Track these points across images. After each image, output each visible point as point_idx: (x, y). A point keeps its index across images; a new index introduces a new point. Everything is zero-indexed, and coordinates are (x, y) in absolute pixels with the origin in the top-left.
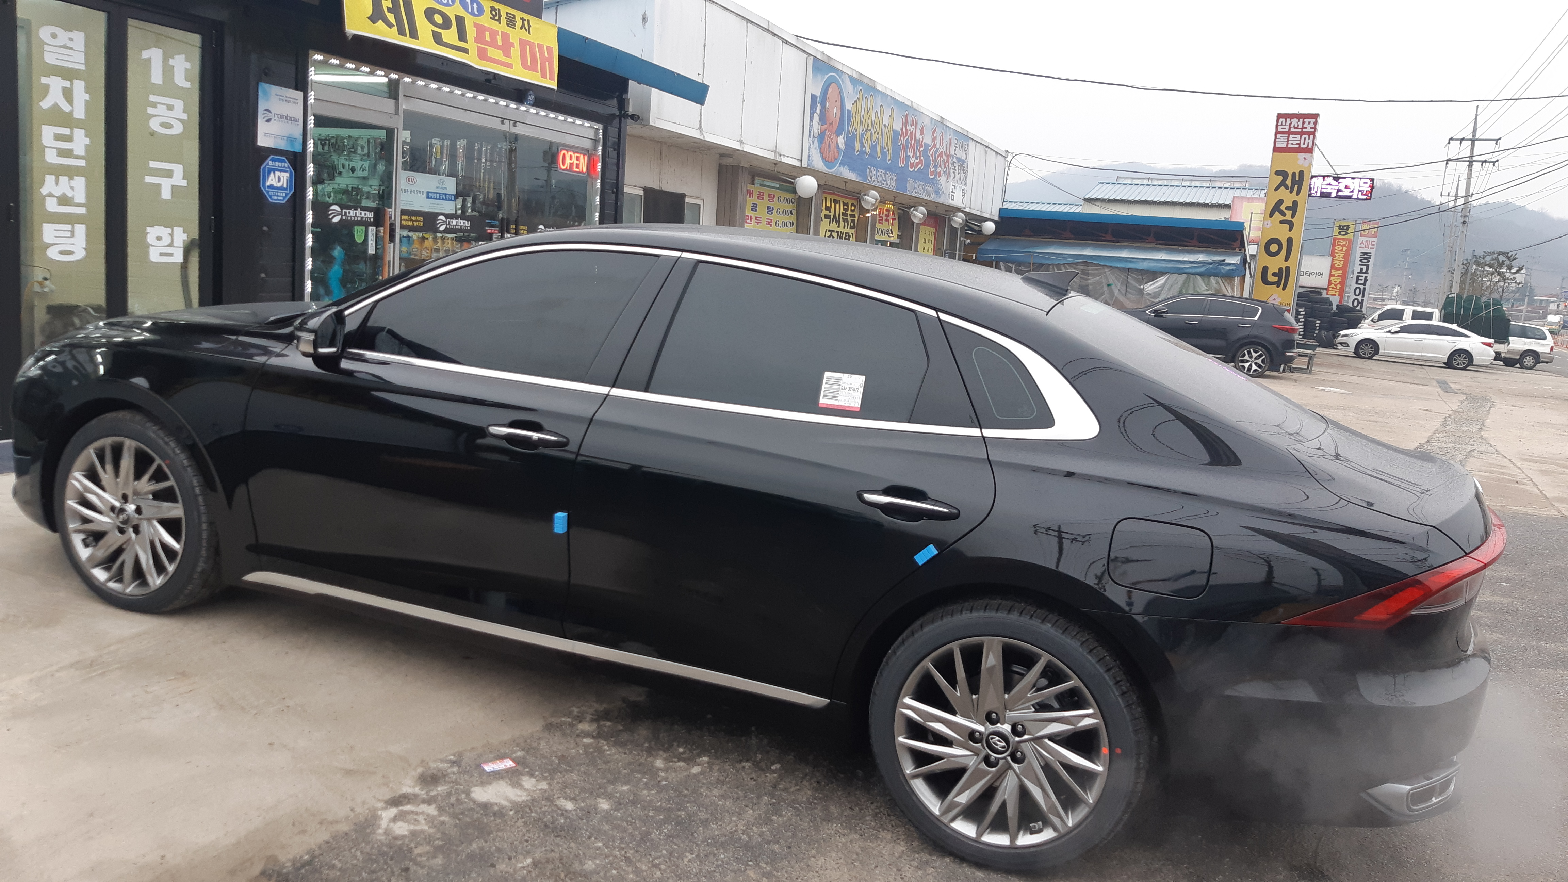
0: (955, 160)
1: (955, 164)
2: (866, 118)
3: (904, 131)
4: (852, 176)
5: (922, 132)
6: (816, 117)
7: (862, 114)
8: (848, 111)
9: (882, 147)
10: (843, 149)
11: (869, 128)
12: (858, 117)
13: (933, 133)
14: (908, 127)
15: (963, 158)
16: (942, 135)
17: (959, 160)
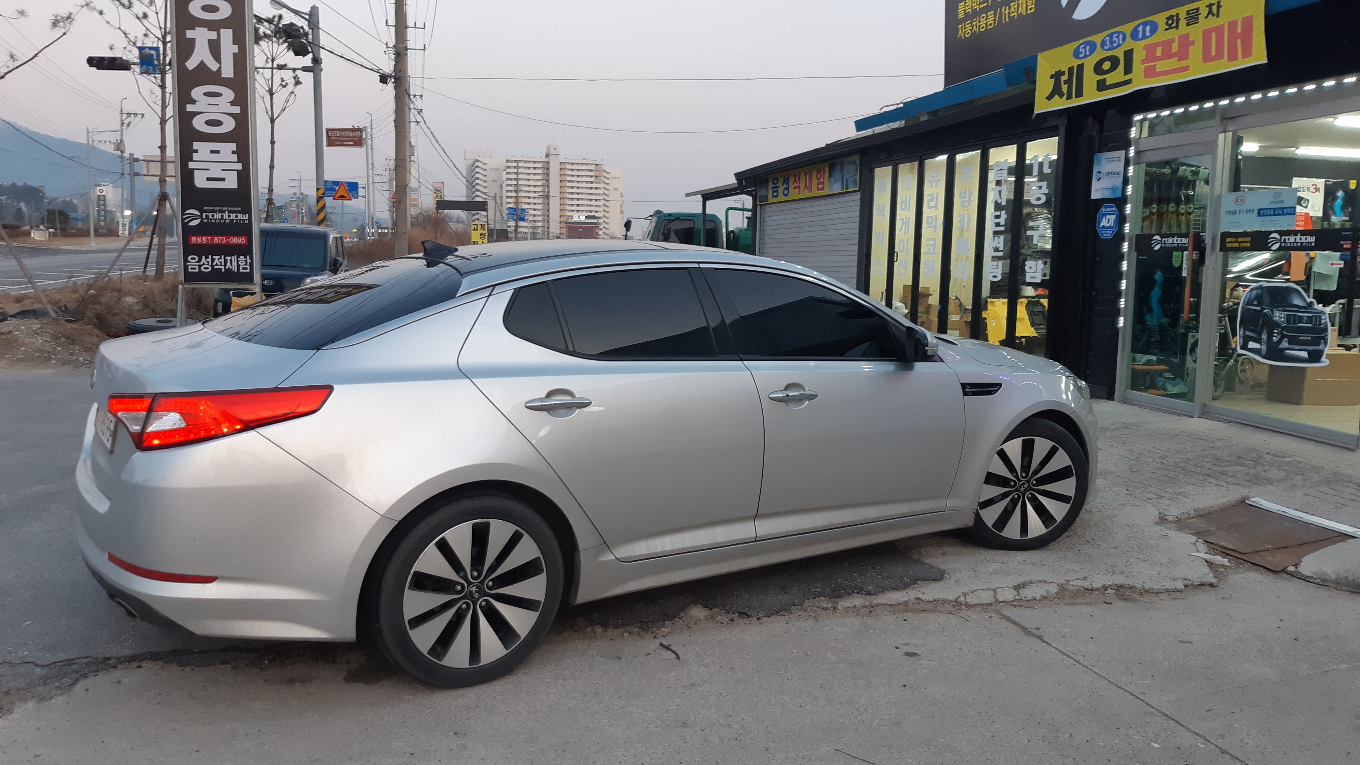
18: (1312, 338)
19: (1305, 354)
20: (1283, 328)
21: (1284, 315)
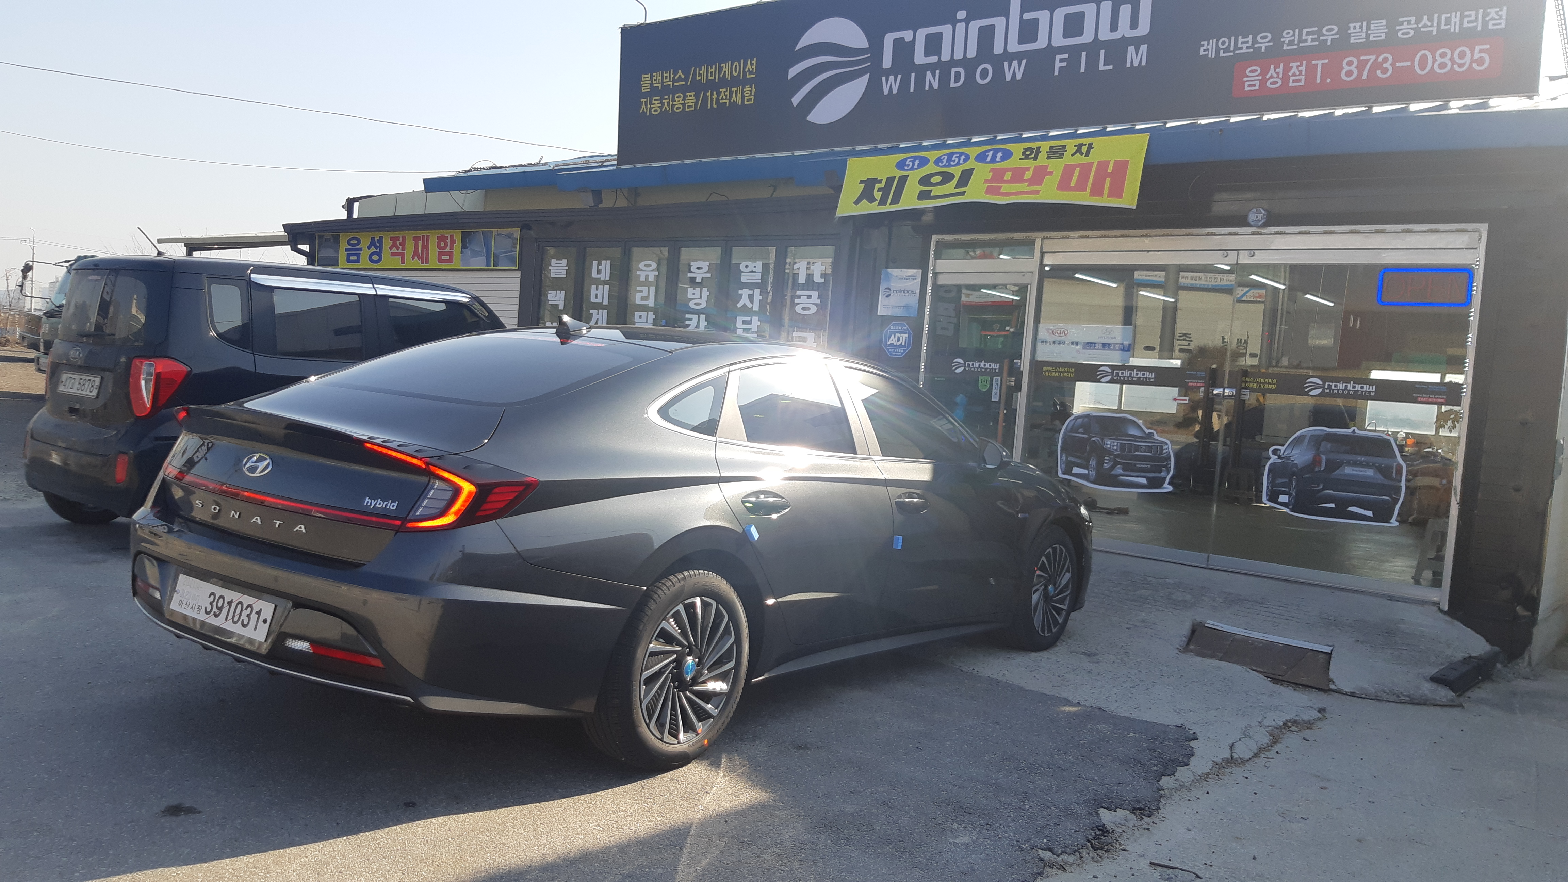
18: (1152, 465)
19: (1144, 481)
20: (1117, 456)
21: (1118, 443)
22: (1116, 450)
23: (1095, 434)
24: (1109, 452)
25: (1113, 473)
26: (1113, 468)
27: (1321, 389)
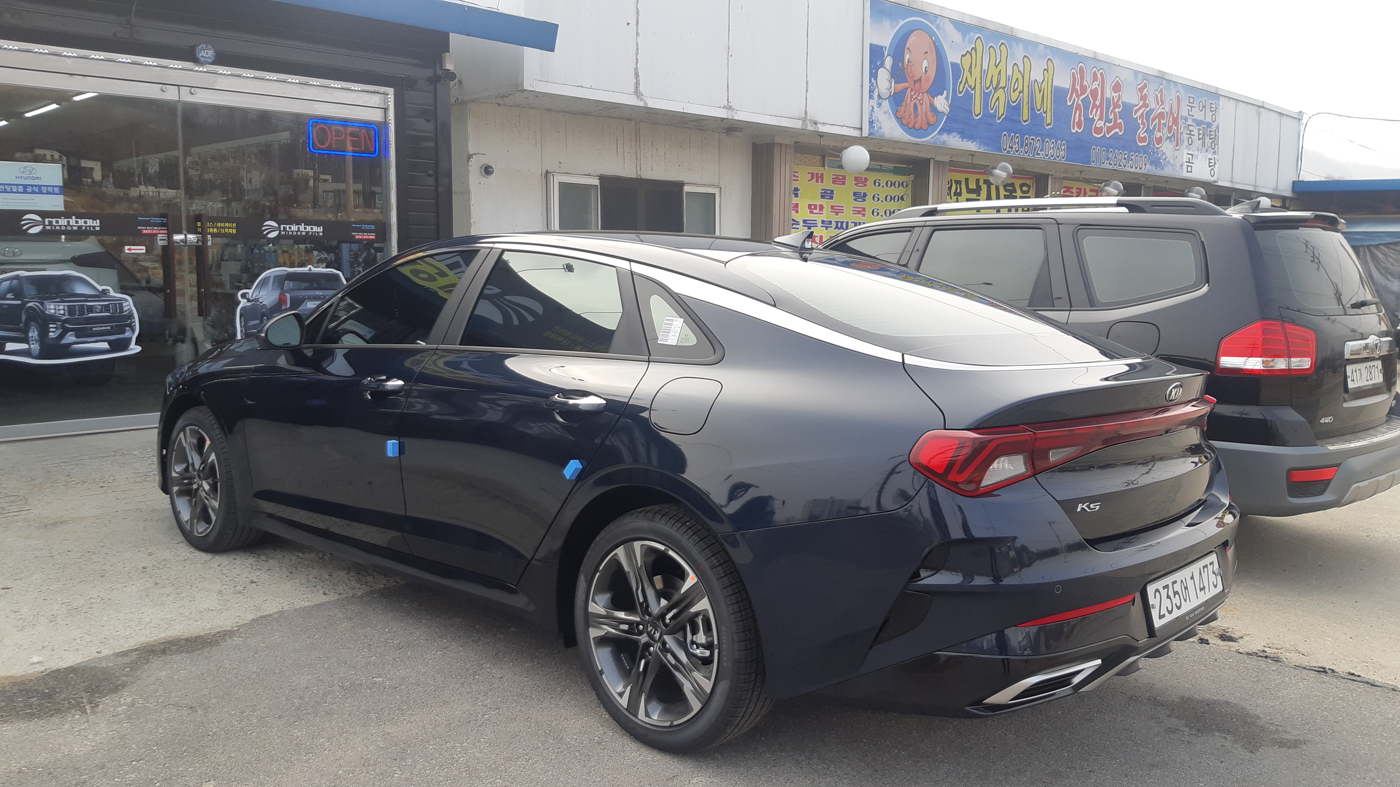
0: (1190, 122)
1: (1191, 128)
2: (993, 72)
3: (1078, 88)
4: (971, 146)
5: (1117, 88)
6: (883, 75)
7: (985, 67)
8: (953, 65)
9: (1033, 109)
10: (947, 113)
11: (1001, 85)
12: (976, 72)
13: (1141, 90)
14: (1085, 83)
15: (1209, 119)
16: (1161, 91)
17: (1199, 123)
18: (111, 327)
19: (105, 345)
20: (66, 321)
21: (64, 306)
22: (64, 315)
23: (32, 298)
24: (54, 319)
25: (63, 342)
26: (62, 336)
27: (278, 232)
